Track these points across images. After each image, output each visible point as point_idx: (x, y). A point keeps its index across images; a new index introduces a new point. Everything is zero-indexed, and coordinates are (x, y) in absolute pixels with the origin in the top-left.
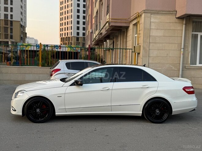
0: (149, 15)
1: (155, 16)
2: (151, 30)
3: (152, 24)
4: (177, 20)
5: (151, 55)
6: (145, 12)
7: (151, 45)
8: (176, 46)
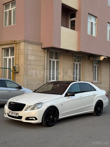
0: (27, 44)
1: (30, 45)
2: (28, 55)
3: (29, 51)
4: (42, 50)
5: (29, 74)
6: (25, 41)
7: (28, 66)
8: (42, 67)
